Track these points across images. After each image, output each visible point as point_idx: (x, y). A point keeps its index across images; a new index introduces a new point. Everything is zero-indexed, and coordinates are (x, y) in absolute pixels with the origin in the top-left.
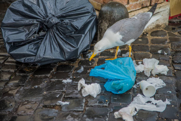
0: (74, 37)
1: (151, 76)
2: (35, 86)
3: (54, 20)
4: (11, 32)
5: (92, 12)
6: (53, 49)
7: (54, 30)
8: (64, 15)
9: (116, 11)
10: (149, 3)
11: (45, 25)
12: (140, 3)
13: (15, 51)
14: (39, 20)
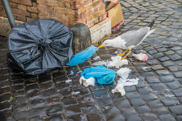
0: (64, 50)
1: (120, 67)
2: (48, 89)
3: (48, 41)
4: (18, 55)
5: (69, 32)
6: (52, 61)
7: (49, 48)
8: (52, 37)
9: (83, 29)
10: (98, 20)
11: (42, 46)
12: (93, 21)
13: (28, 67)
14: (37, 43)
